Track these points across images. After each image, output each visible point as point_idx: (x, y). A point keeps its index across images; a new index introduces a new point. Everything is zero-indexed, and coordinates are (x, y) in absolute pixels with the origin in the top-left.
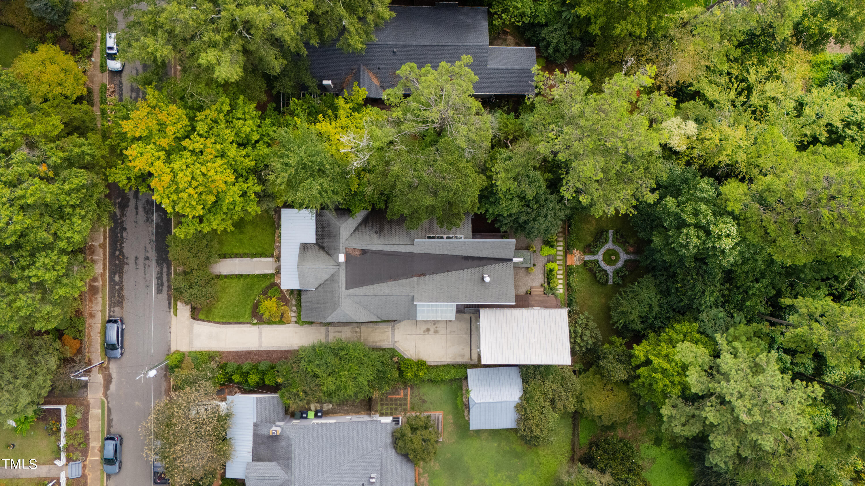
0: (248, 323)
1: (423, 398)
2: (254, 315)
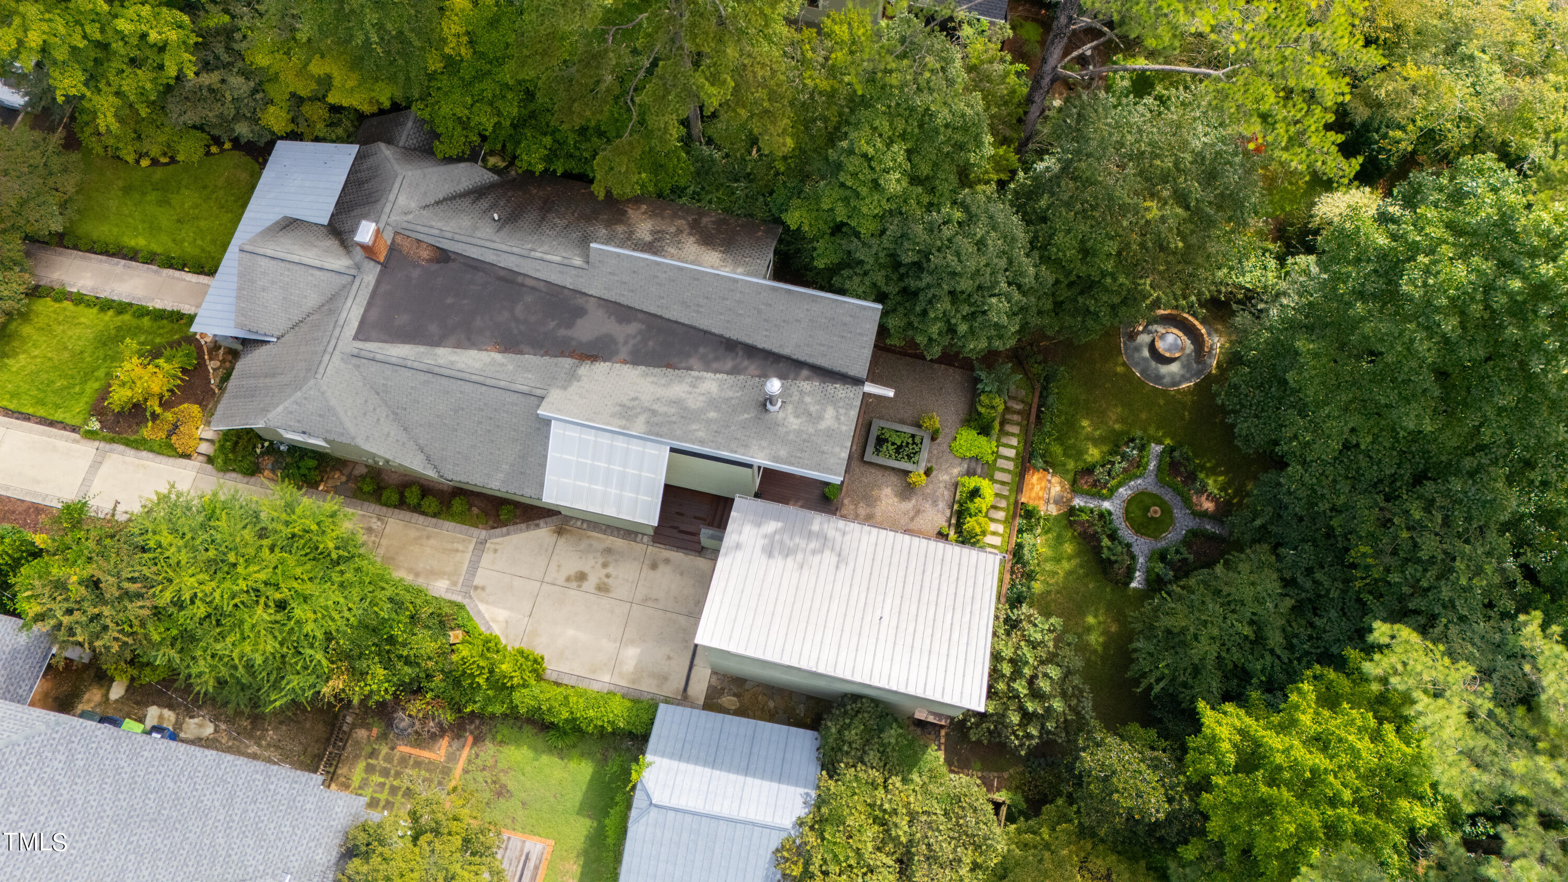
0: (74, 429)
1: (503, 779)
2: (98, 409)
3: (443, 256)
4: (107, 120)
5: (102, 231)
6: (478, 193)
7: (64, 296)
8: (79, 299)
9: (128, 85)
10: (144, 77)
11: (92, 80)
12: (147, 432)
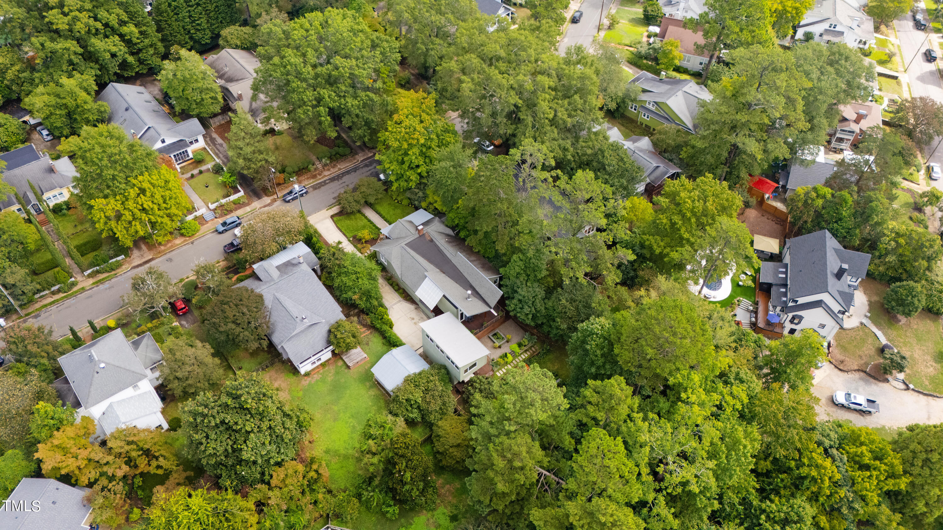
0: (347, 238)
2: (354, 237)
3: (432, 241)
4: (394, 188)
5: (379, 208)
6: (448, 235)
7: (364, 215)
8: (366, 217)
9: (402, 184)
10: (406, 184)
11: (397, 180)
12: (359, 245)
